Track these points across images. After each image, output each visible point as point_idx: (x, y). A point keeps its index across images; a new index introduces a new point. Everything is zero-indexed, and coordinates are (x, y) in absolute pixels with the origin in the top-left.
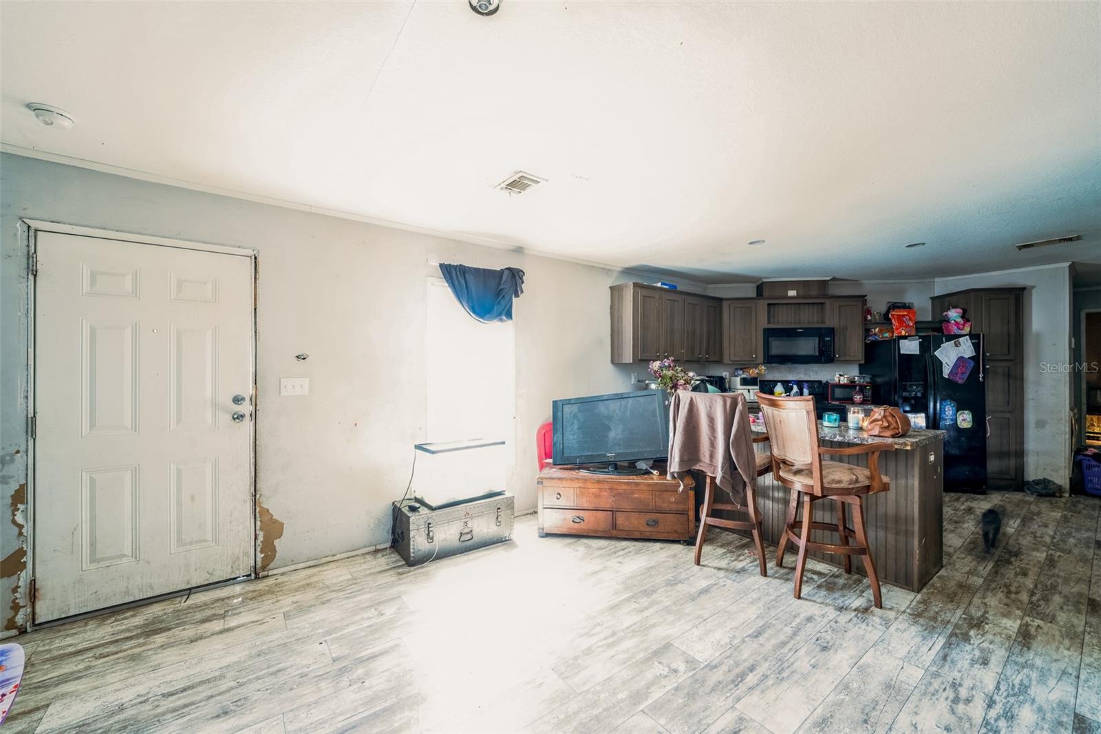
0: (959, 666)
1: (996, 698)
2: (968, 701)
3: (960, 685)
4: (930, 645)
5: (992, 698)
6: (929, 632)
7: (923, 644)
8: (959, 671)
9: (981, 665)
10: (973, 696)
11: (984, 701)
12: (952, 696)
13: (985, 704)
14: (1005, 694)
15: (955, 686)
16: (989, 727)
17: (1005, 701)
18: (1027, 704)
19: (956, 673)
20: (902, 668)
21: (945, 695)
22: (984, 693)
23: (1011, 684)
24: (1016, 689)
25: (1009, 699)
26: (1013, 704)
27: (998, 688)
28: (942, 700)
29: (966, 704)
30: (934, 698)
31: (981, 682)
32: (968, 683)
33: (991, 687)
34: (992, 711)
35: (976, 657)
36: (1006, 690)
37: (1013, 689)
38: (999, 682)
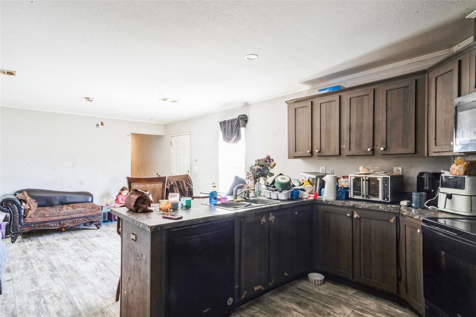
0: (64, 305)
1: (45, 305)
2: (52, 298)
3: (58, 300)
4: (81, 303)
5: (46, 304)
6: (88, 307)
7: (83, 302)
8: (62, 303)
9: (58, 311)
10: (51, 300)
11: (47, 301)
12: (57, 295)
13: (47, 300)
14: (43, 308)
15: (59, 299)
16: (41, 297)
17: (42, 306)
18: (34, 310)
19: (63, 302)
20: (78, 291)
21: (59, 294)
22: (49, 303)
23: (44, 313)
24: (40, 312)
25: (41, 308)
26: (38, 307)
27: (47, 308)
28: (59, 293)
29: (51, 297)
30: (61, 292)
31: (53, 305)
32: (56, 302)
33: (49, 307)
34: (43, 300)
35: (63, 313)
36: (43, 309)
37: (42, 312)
38: (48, 310)
